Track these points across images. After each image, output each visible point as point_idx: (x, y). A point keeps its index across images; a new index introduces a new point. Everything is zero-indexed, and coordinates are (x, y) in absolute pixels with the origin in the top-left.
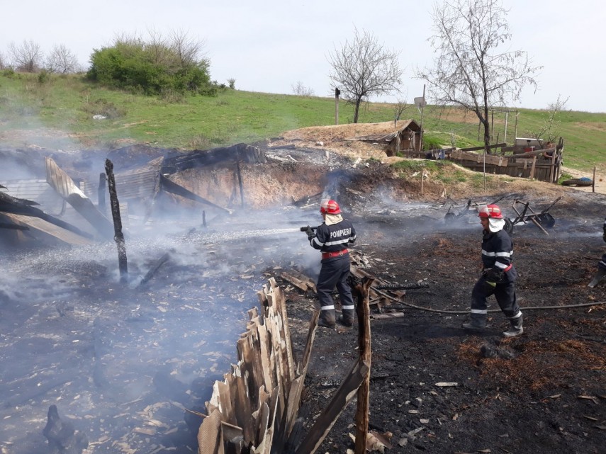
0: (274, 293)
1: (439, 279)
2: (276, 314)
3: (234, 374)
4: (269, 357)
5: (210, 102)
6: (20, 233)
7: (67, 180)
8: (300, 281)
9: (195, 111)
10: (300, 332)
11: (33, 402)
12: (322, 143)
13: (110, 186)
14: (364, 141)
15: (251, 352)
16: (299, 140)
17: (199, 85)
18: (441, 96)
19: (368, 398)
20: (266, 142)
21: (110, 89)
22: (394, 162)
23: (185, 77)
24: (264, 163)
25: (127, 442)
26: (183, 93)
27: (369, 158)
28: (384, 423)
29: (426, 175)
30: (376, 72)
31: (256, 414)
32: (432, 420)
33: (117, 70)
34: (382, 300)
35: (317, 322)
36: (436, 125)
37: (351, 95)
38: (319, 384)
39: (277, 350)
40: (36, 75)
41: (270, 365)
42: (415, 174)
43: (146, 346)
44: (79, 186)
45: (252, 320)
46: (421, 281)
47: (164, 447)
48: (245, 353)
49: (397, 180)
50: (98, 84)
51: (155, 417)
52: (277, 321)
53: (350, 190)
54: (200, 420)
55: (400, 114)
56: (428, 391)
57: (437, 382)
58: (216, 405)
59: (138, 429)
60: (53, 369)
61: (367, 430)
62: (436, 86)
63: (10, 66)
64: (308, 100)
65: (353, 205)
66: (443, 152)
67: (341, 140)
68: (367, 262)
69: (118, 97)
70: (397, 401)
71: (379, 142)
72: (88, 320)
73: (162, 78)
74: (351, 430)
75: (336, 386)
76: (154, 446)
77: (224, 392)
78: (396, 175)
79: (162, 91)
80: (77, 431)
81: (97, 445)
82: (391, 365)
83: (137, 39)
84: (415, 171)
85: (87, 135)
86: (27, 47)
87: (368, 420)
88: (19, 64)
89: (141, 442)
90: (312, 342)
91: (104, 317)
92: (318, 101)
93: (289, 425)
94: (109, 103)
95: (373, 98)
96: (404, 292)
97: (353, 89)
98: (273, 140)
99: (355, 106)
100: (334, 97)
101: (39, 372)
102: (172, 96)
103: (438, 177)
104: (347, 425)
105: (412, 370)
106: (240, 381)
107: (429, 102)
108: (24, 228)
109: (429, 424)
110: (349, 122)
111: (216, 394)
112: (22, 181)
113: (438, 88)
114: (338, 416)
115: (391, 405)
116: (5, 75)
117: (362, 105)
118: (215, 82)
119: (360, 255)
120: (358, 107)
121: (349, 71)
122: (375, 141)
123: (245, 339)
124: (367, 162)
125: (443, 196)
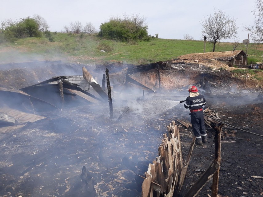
0: (174, 128)
1: (254, 126)
2: (175, 137)
3: (157, 161)
4: (172, 155)
5: (148, 44)
6: (72, 97)
7: (91, 77)
8: (185, 123)
9: (141, 48)
10: (185, 146)
11: (77, 164)
12: (197, 61)
13: (107, 79)
14: (217, 60)
15: (164, 152)
16: (187, 60)
17: (143, 37)
18: (257, 39)
19: (218, 179)
20: (171, 61)
21: (107, 39)
22: (232, 70)
23: (137, 34)
24: (170, 70)
25: (111, 184)
26: (136, 40)
27: (220, 68)
28: (225, 192)
29: (248, 76)
30: (224, 28)
31: (167, 180)
32: (249, 193)
33: (110, 32)
34: (225, 134)
35: (194, 142)
36: (254, 52)
37: (212, 39)
38: (193, 170)
39: (175, 153)
40: (79, 35)
41: (172, 159)
42: (243, 76)
43: (119, 145)
44: (95, 79)
45: (165, 139)
46: (244, 126)
47: (126, 189)
48: (162, 153)
49: (234, 78)
50: (103, 38)
51: (122, 176)
52: (175, 140)
53: (210, 82)
54: (143, 180)
55: (235, 47)
56: (247, 179)
57: (252, 175)
58: (149, 174)
59: (116, 180)
60: (84, 152)
61: (217, 193)
62: (255, 34)
63: (70, 32)
64: (191, 42)
65: (212, 89)
66: (257, 65)
67: (206, 59)
68: (218, 116)
69: (111, 43)
70: (231, 182)
71: (225, 60)
72: (97, 133)
73: (128, 35)
74: (208, 193)
75: (201, 172)
76: (122, 188)
77: (153, 169)
78: (233, 76)
79: (128, 40)
80: (93, 178)
81: (100, 184)
82: (228, 165)
83: (118, 19)
84: (242, 74)
85: (98, 58)
86: (76, 24)
87: (218, 189)
88: (74, 31)
89: (117, 185)
90: (192, 151)
91: (103, 132)
92: (196, 42)
93: (180, 187)
94: (107, 45)
95: (222, 40)
96: (236, 131)
97: (213, 36)
98: (175, 60)
99: (214, 44)
100: (204, 40)
101: (79, 152)
102: (132, 42)
103: (255, 77)
104: (207, 190)
105: (239, 168)
106: (159, 164)
107: (251, 41)
108: (74, 95)
109: (247, 195)
110: (211, 52)
111: (149, 169)
112: (74, 77)
113: (256, 35)
114: (204, 185)
115: (228, 184)
116: (69, 35)
117: (217, 44)
118: (150, 35)
119: (214, 113)
120: (215, 44)
121: (211, 28)
122: (223, 60)
123: (162, 146)
124: (219, 69)
125: (257, 86)
